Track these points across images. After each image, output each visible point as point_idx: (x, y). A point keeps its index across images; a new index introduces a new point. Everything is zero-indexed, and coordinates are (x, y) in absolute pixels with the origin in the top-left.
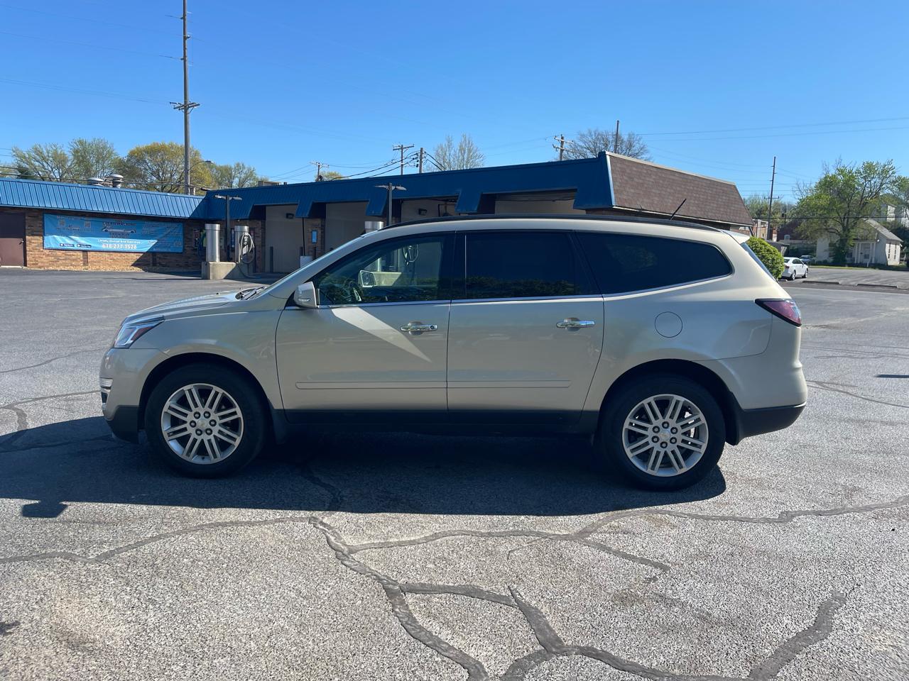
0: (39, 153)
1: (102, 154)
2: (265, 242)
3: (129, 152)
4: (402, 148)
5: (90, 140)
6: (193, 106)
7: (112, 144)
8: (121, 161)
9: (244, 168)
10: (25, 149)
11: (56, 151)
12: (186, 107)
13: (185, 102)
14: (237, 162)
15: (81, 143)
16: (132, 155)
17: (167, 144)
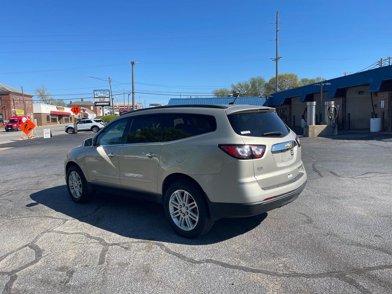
0: (240, 84)
1: (261, 81)
2: (291, 114)
3: (269, 80)
4: (389, 58)
5: (256, 78)
6: (279, 59)
7: (264, 78)
8: (267, 84)
9: (320, 79)
10: (236, 84)
11: (246, 83)
12: (277, 60)
13: (277, 57)
14: (317, 77)
15: (253, 79)
16: (270, 81)
17: (284, 74)
